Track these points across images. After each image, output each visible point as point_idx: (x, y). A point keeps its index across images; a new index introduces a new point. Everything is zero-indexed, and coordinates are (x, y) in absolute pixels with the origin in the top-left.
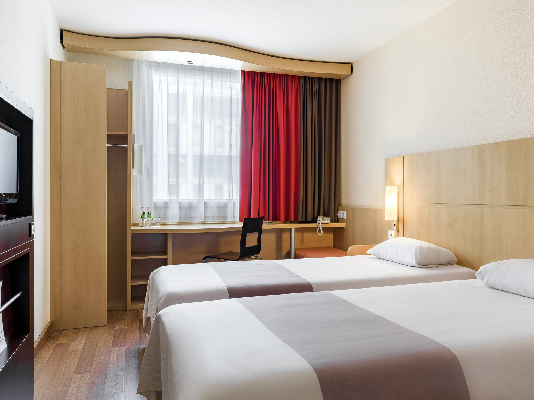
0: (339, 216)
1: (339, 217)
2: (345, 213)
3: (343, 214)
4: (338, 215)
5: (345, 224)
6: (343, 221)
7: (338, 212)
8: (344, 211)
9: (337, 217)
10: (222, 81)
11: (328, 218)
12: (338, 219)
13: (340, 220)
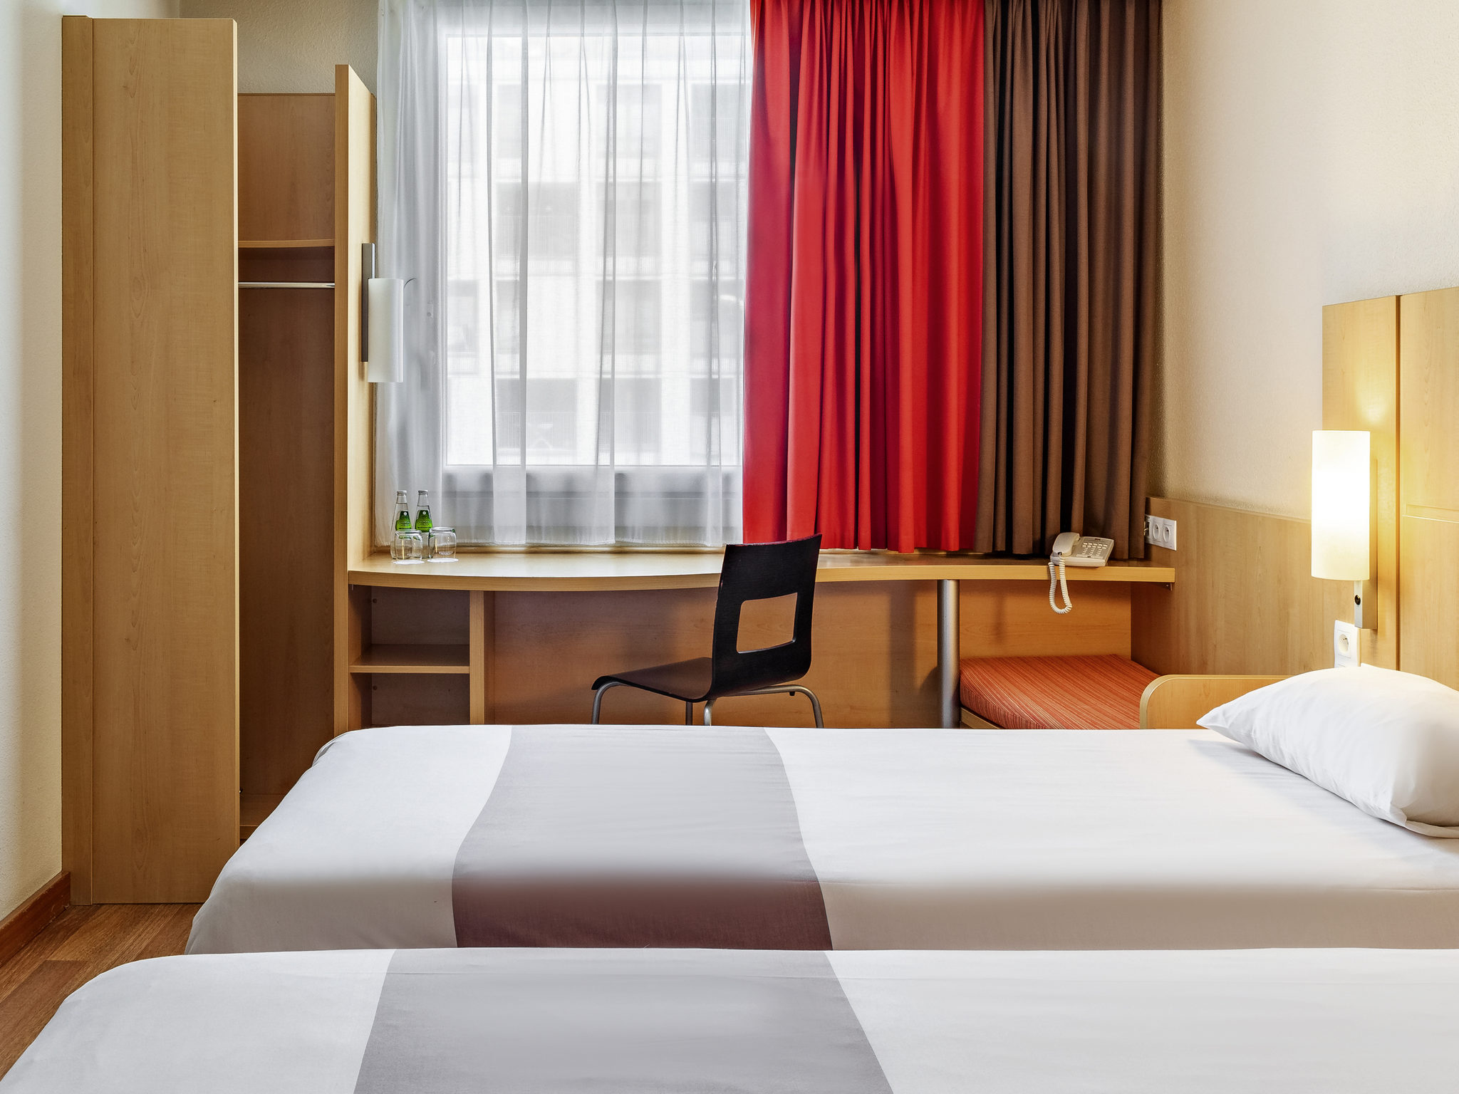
0: (1150, 537)
1: (1151, 542)
2: (1173, 525)
3: (1164, 532)
4: (1148, 531)
5: (1174, 569)
6: (1166, 557)
7: (1146, 519)
8: (1169, 518)
9: (1142, 541)
10: (682, 34)
11: (1103, 543)
12: (1148, 546)
13: (1154, 552)
